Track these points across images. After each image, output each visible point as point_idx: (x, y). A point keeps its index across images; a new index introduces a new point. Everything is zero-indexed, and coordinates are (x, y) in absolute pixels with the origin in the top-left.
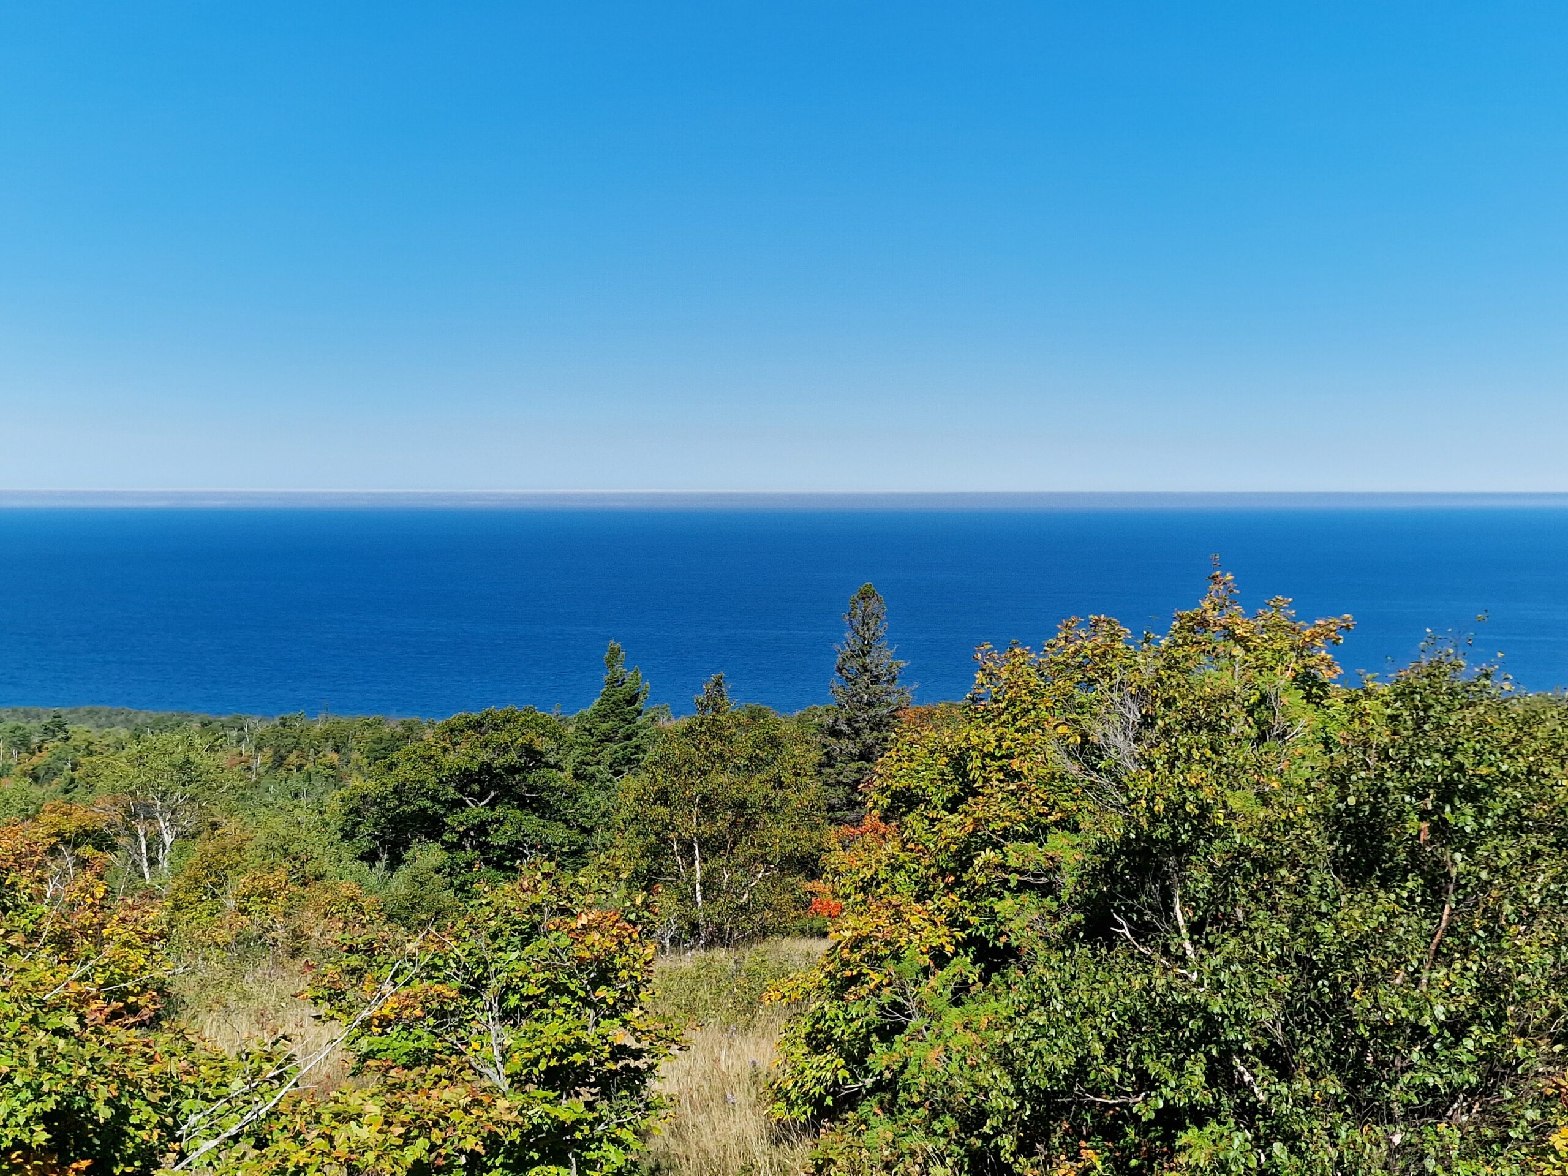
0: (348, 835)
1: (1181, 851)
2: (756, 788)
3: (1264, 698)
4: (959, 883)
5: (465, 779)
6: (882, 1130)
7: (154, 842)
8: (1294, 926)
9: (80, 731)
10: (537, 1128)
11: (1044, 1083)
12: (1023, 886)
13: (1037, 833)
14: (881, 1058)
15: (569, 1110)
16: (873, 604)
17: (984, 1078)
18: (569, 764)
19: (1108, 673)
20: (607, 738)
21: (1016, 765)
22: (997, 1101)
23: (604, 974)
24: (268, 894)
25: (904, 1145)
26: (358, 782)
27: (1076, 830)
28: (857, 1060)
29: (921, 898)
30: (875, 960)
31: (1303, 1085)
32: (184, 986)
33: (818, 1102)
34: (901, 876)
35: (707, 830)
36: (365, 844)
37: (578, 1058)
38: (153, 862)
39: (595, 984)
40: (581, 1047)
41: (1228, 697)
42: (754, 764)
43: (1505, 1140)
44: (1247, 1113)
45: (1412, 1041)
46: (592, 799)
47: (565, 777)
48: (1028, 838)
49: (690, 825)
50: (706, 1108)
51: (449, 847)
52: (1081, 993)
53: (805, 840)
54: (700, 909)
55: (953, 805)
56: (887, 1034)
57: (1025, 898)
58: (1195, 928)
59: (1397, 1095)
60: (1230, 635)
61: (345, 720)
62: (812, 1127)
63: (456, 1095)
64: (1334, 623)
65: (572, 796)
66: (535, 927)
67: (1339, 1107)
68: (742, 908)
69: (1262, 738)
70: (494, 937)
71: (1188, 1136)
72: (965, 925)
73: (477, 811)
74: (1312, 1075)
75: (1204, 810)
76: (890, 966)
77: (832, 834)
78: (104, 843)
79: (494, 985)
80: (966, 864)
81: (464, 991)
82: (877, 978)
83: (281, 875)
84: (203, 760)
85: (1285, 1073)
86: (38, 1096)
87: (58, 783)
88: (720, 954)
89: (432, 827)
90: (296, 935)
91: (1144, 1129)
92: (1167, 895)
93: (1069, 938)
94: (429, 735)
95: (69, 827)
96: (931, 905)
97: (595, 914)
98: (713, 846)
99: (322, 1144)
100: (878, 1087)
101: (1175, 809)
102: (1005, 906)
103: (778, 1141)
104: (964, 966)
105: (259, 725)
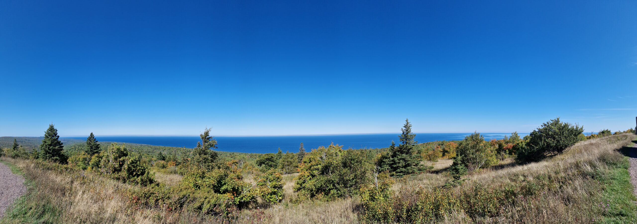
0: (257, 163)
1: (330, 166)
2: (292, 160)
3: (336, 153)
4: (310, 169)
5: (266, 159)
6: (303, 192)
7: (241, 163)
8: (339, 172)
9: (235, 154)
10: (273, 192)
11: (318, 187)
12: (316, 170)
13: (317, 165)
14: (303, 185)
15: (276, 190)
16: (302, 144)
17: (313, 187)
18: (275, 158)
19: (323, 151)
20: (279, 156)
21: (315, 159)
22: (314, 189)
23: (278, 178)
24: (250, 168)
25: (305, 193)
26: (257, 159)
27: (321, 165)
28: (301, 185)
29: (307, 171)
30: (303, 176)
31: (340, 186)
32: (243, 176)
33: (298, 189)
34: (305, 169)
35: (288, 164)
36: (258, 164)
37: (276, 186)
38: (241, 165)
39: (278, 179)
40: (277, 185)
41: (333, 153)
42: (292, 158)
43: (357, 188)
44: (336, 188)
45: (349, 181)
46: (277, 161)
47: (275, 159)
48: (316, 165)
49: (286, 163)
50: (288, 189)
51: (265, 165)
52: (321, 179)
53: (296, 165)
54: (287, 171)
55: (309, 163)
56: (304, 183)
57: (316, 171)
58: (331, 173)
59: (348, 186)
60: (333, 147)
61: (256, 154)
62: (297, 191)
63: (266, 189)
64: (342, 146)
65: (276, 161)
66: (272, 174)
67: (344, 187)
68: (291, 171)
69: (336, 156)
70: (269, 174)
71: (331, 191)
72: (311, 173)
73: (267, 162)
74: (341, 185)
75: (331, 163)
76: (304, 177)
77: (299, 164)
78: (237, 163)
79: (269, 179)
80: (311, 168)
81: (266, 179)
82: (303, 178)
83: (251, 167)
84: (245, 157)
85: (339, 185)
86: (231, 186)
87: (233, 158)
88: (289, 175)
89: (264, 163)
90: (252, 172)
91: (327, 191)
92: (329, 170)
93: (320, 174)
94: (263, 155)
95: (234, 162)
96: (308, 171)
97: (277, 173)
98: (288, 165)
99: (254, 193)
100: (303, 188)
101: (329, 163)
102: (314, 172)
103: (294, 192)
104: (310, 177)
105: (249, 154)
